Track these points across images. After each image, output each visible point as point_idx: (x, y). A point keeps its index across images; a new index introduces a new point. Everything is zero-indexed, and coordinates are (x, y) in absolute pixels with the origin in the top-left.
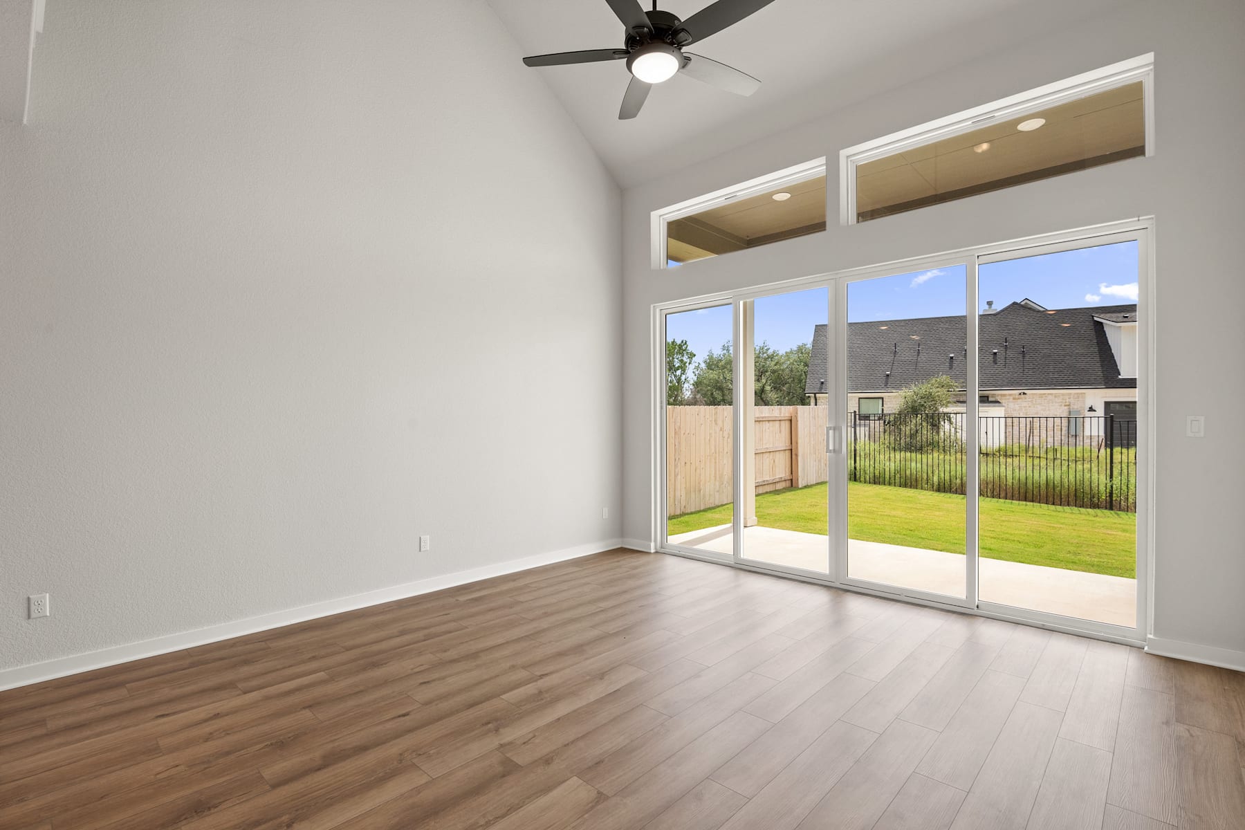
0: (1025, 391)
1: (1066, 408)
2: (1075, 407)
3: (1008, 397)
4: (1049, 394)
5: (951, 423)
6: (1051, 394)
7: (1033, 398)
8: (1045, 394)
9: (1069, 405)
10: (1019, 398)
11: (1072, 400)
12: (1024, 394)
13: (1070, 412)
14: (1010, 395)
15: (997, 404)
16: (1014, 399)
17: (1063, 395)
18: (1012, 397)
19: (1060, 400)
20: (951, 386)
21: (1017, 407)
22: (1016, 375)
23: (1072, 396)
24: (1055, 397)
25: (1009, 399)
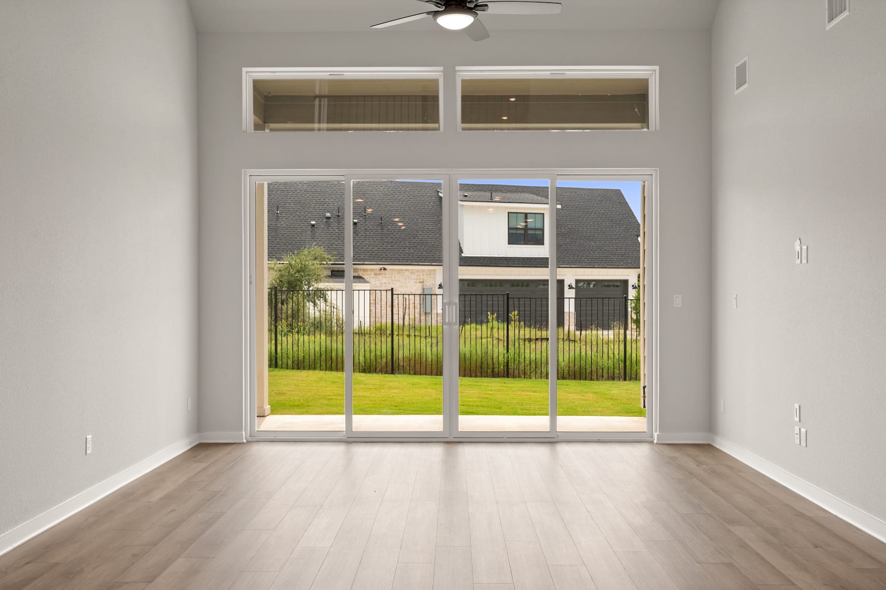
0: (386, 267)
1: (420, 285)
2: (428, 284)
3: (369, 273)
4: (405, 270)
5: (326, 301)
6: (408, 270)
7: (392, 274)
8: (402, 270)
9: (423, 282)
10: (379, 274)
11: (425, 278)
12: (385, 269)
13: (424, 289)
14: (372, 270)
15: (361, 280)
16: (375, 274)
17: (418, 271)
18: (373, 273)
19: (415, 277)
20: (323, 259)
21: (378, 283)
22: (376, 249)
23: (425, 273)
24: (411, 273)
25: (370, 274)
